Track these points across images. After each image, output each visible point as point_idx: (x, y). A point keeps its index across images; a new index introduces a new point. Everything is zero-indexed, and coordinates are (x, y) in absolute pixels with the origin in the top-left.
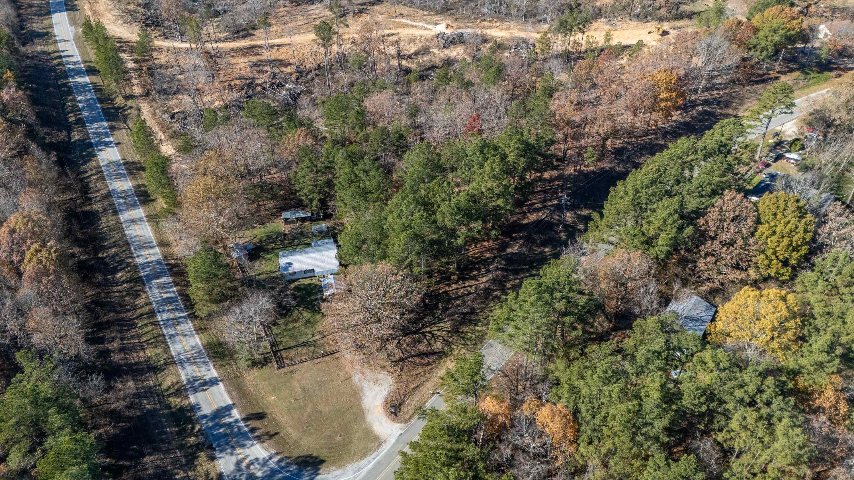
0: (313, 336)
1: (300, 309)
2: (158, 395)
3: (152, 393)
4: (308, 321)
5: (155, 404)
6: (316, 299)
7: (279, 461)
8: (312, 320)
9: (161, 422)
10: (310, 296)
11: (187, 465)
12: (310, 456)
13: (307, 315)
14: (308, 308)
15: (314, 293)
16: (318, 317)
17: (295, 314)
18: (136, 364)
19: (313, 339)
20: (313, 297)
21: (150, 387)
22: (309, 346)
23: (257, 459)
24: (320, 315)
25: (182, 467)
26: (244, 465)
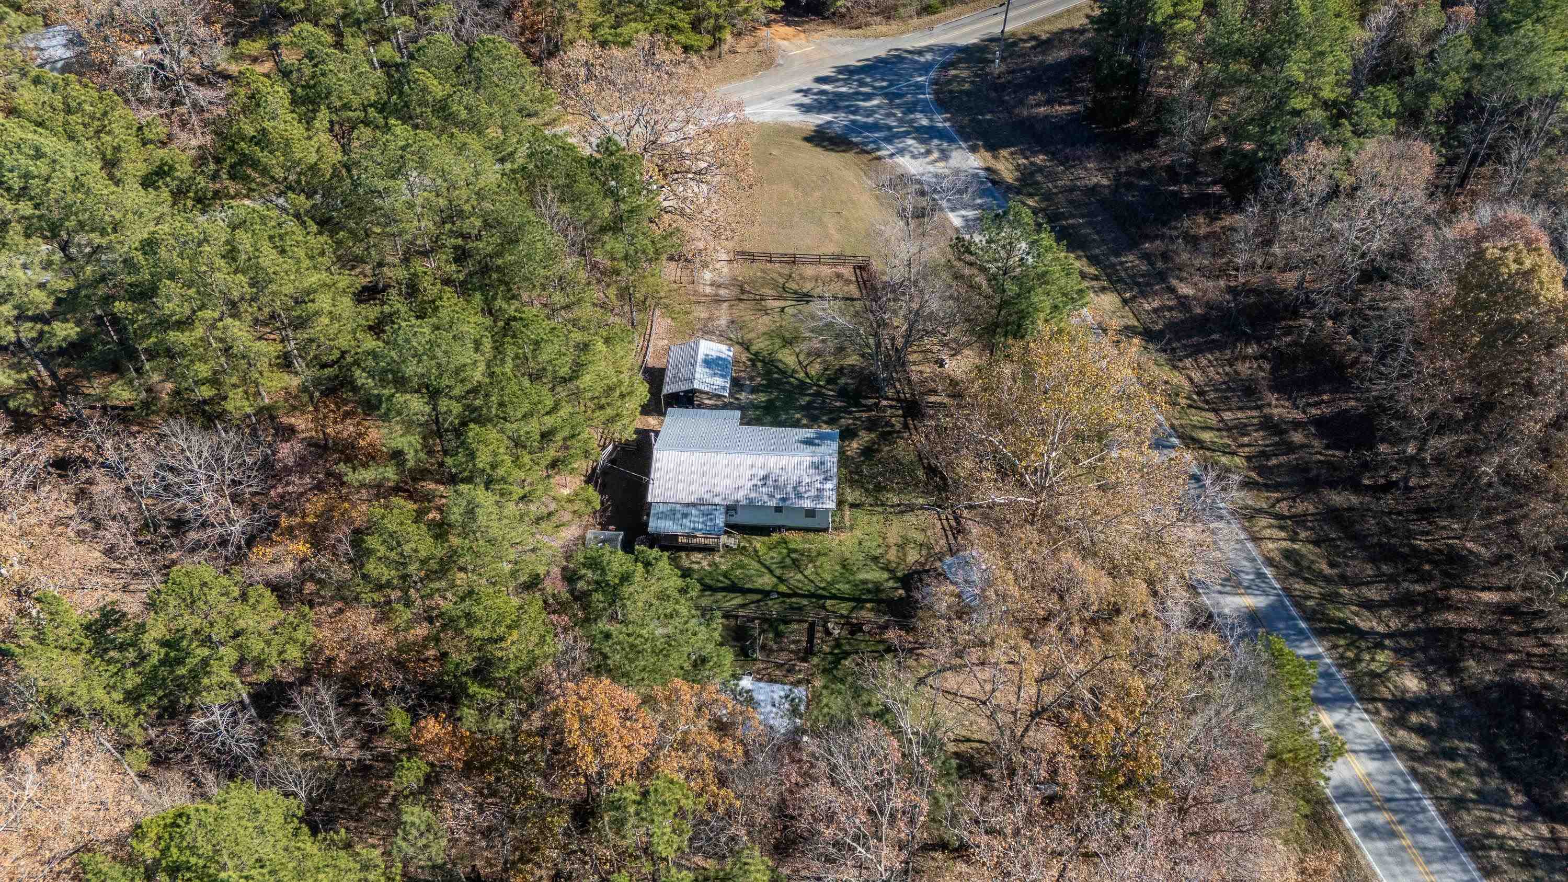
0: (782, 310)
1: (801, 375)
2: (1121, 280)
3: (1138, 284)
4: (788, 342)
5: (1122, 263)
6: (754, 390)
7: (878, 149)
8: (778, 341)
9: (1098, 233)
10: (770, 402)
11: (1032, 174)
12: (826, 148)
13: (788, 358)
14: (783, 372)
15: (756, 407)
16: (760, 345)
17: (815, 369)
18: (1201, 351)
19: (781, 304)
20: (762, 398)
21: (1144, 294)
22: (795, 293)
23: (914, 157)
24: (754, 348)
25: (1040, 170)
26: (936, 155)
